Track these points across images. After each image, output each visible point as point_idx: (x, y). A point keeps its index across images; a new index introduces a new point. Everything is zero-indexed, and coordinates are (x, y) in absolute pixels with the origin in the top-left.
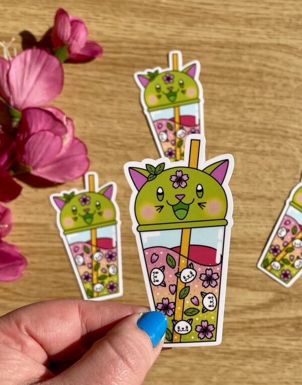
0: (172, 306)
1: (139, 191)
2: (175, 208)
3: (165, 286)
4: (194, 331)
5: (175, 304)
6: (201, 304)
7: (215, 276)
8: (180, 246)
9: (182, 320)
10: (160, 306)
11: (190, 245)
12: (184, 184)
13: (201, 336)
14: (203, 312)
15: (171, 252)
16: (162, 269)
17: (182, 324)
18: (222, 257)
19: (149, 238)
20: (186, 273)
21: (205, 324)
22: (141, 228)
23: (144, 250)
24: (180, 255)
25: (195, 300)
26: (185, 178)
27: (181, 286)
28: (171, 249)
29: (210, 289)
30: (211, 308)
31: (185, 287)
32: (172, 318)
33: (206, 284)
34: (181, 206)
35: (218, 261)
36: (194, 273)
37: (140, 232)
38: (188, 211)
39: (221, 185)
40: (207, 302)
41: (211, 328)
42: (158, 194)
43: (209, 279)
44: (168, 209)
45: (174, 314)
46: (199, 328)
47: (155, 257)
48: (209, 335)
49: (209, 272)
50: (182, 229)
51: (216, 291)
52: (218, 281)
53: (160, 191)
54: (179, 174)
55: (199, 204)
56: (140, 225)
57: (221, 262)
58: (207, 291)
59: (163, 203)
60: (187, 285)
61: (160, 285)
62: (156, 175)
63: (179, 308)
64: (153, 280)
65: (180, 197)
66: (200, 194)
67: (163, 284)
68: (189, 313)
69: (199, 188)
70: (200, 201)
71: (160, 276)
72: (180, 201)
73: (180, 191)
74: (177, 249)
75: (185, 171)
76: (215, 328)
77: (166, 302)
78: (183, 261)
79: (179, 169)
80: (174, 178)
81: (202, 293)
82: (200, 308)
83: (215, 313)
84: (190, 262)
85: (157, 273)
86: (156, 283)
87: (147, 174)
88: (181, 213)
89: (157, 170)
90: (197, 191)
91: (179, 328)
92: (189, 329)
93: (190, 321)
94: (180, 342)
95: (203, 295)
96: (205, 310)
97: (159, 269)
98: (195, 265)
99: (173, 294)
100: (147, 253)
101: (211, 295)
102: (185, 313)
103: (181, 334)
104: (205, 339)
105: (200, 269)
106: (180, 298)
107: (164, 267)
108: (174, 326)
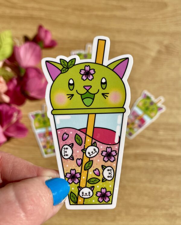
0: (78, 175)
1: (54, 81)
2: (83, 97)
3: (73, 159)
4: (95, 196)
5: (80, 174)
6: (101, 175)
7: (114, 153)
8: (86, 128)
9: (86, 187)
10: (68, 175)
11: (94, 127)
12: (91, 77)
13: (101, 200)
14: (103, 181)
15: (79, 132)
16: (72, 146)
17: (86, 191)
18: (120, 138)
19: (61, 121)
20: (90, 149)
21: (104, 191)
22: (54, 112)
23: (56, 130)
24: (86, 135)
25: (96, 172)
26: (92, 72)
27: (86, 160)
28: (79, 130)
29: (109, 163)
30: (110, 179)
31: (90, 161)
32: (78, 185)
33: (106, 159)
34: (88, 95)
35: (116, 141)
36: (97, 150)
37: (54, 115)
38: (93, 99)
39: (121, 79)
40: (106, 174)
41: (108, 194)
42: (69, 84)
43: (109, 155)
44: (77, 97)
45: (79, 182)
46: (99, 194)
47: (65, 136)
48: (107, 200)
49: (109, 150)
50: (89, 114)
51: (114, 165)
52: (116, 157)
53: (71, 82)
54: (87, 68)
55: (103, 94)
56: (54, 109)
57: (119, 142)
58: (106, 164)
59: (73, 92)
60: (91, 159)
61: (69, 158)
62: (68, 68)
63: (84, 178)
64: (63, 154)
65: (88, 88)
66: (104, 86)
67: (72, 158)
68: (91, 182)
69: (104, 81)
70: (104, 92)
71: (69, 152)
72: (88, 91)
73: (87, 83)
74: (84, 131)
75: (92, 67)
76: (112, 194)
77: (73, 172)
78: (89, 140)
79: (87, 64)
80: (83, 72)
81: (102, 166)
82: (100, 178)
83: (112, 182)
84: (94, 141)
85: (67, 149)
86: (66, 157)
87: (60, 67)
88: (88, 101)
89: (69, 64)
90: (102, 83)
91: (83, 193)
92: (91, 194)
93: (92, 188)
94: (83, 204)
95: (104, 167)
96: (104, 180)
97: (69, 145)
98: (98, 143)
99: (79, 166)
100: (59, 132)
101: (109, 168)
102: (88, 181)
103: (84, 198)
104: (104, 202)
105: (102, 147)
106: (85, 170)
107: (73, 144)
108: (79, 191)
